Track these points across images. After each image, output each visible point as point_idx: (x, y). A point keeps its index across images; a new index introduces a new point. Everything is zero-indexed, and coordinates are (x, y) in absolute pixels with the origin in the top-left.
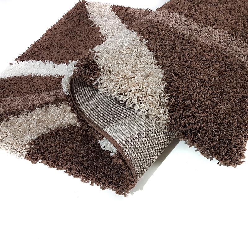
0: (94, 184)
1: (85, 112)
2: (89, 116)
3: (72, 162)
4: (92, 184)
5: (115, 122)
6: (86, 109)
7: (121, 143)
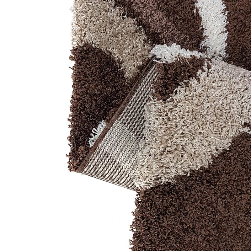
0: (71, 129)
1: (143, 83)
2: (138, 91)
3: (81, 99)
4: (70, 126)
5: (129, 129)
6: (147, 82)
7: (99, 149)
